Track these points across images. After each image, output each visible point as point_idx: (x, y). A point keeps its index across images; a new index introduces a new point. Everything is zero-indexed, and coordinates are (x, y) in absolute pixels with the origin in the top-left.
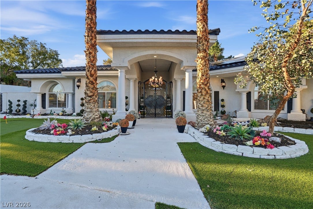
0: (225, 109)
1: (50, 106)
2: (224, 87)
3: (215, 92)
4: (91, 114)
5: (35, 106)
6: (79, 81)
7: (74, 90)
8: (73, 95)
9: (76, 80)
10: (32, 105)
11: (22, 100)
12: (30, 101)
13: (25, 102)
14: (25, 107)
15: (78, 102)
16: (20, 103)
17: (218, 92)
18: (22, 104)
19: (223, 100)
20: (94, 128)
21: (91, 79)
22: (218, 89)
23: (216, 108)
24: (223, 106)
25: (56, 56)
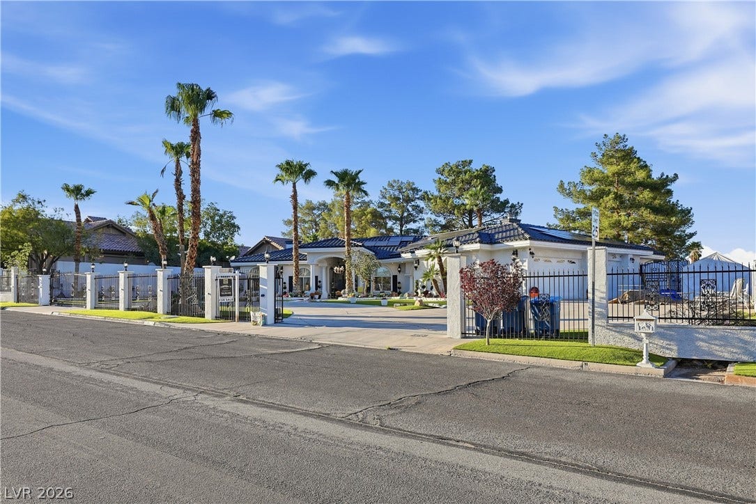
2: (399, 271)
3: (393, 276)
4: (296, 291)
17: (396, 276)
19: (399, 283)
21: (297, 273)
22: (396, 273)
23: (395, 290)
24: (400, 288)
25: (232, 221)
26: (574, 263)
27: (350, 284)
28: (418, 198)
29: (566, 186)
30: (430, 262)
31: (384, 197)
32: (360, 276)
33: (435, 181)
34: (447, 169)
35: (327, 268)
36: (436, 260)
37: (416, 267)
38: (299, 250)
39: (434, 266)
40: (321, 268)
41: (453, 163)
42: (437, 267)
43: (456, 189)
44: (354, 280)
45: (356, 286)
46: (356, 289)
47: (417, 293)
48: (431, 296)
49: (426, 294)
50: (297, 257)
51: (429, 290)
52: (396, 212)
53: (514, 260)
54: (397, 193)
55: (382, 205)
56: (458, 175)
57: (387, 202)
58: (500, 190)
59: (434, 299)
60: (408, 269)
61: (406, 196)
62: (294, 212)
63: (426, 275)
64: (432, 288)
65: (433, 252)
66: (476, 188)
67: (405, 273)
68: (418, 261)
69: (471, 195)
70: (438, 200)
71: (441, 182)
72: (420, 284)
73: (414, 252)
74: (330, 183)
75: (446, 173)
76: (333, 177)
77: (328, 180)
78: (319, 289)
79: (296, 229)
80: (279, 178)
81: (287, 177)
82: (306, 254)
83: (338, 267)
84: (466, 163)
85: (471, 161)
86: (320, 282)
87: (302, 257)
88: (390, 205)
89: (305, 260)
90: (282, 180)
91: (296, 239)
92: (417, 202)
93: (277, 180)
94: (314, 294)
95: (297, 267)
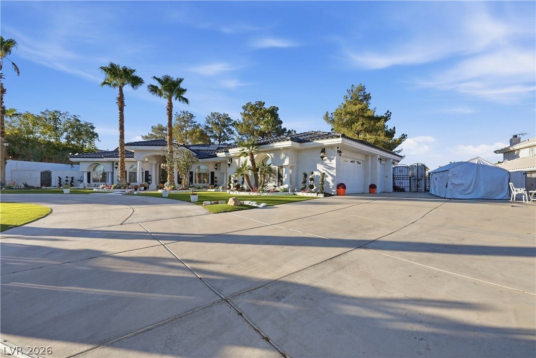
1: (94, 182)
2: (216, 169)
3: (211, 172)
4: (122, 183)
5: (82, 181)
6: (117, 164)
7: (113, 170)
8: (113, 173)
9: (115, 163)
10: (79, 181)
11: (70, 176)
12: (77, 177)
13: (72, 178)
14: (72, 181)
15: (116, 178)
16: (68, 179)
18: (70, 180)
19: (216, 178)
20: (122, 188)
21: (122, 167)
22: (213, 170)
23: (212, 183)
24: (216, 182)
25: (91, 130)
26: (360, 163)
27: (172, 177)
28: (230, 125)
29: (330, 116)
30: (243, 159)
31: (209, 123)
33: (241, 114)
34: (249, 107)
35: (156, 165)
36: (248, 158)
37: (229, 165)
38: (125, 147)
39: (246, 162)
40: (152, 164)
41: (253, 103)
42: (249, 163)
43: (255, 119)
44: (176, 175)
47: (230, 186)
48: (243, 190)
49: (238, 188)
50: (122, 153)
51: (241, 184)
52: (216, 132)
53: (322, 157)
54: (217, 121)
55: (207, 127)
56: (256, 110)
57: (210, 126)
58: (281, 122)
59: (247, 194)
60: (223, 166)
61: (223, 123)
62: (120, 113)
63: (239, 170)
64: (243, 183)
65: (246, 150)
66: (268, 117)
67: (220, 169)
68: (231, 160)
69: (265, 122)
70: (244, 125)
71: (245, 115)
72: (232, 178)
73: (228, 152)
74: (154, 89)
75: (249, 109)
76: (156, 83)
77: (152, 86)
78: (149, 182)
79: (122, 128)
80: (107, 81)
81: (112, 80)
82: (133, 151)
83: (164, 164)
84: (261, 104)
85: (264, 103)
86: (150, 176)
87: (131, 155)
88: (212, 128)
89: (133, 157)
90: (110, 84)
91: (122, 137)
92: (230, 127)
93: (105, 83)
94: (139, 186)
95: (123, 162)
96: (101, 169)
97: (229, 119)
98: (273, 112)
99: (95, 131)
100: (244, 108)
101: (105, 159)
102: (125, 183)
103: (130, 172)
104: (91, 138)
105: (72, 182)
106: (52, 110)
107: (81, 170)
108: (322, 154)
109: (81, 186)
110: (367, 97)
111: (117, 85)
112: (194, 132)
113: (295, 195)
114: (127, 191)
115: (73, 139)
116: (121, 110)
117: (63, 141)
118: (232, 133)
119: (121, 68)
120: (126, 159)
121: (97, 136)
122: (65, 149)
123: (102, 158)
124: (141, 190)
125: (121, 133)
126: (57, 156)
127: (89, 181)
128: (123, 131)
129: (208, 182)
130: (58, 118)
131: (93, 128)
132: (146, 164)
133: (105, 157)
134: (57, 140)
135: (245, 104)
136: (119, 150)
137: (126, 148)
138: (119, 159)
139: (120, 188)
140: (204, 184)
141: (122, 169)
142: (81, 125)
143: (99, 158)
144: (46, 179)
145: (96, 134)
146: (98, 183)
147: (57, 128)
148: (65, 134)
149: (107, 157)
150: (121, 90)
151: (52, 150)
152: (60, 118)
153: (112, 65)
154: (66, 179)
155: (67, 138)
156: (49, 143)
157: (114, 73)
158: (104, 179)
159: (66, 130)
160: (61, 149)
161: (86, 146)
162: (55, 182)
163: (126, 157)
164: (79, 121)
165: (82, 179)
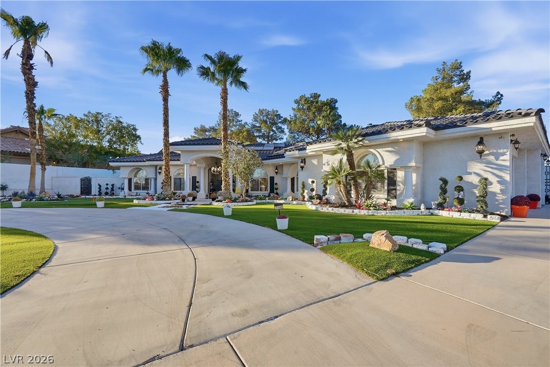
0: (278, 191)
1: (135, 189)
2: (277, 173)
3: (270, 177)
4: (166, 192)
5: (123, 189)
6: (160, 168)
7: (156, 175)
8: (156, 179)
9: (158, 168)
10: (119, 188)
11: (110, 184)
12: (117, 185)
13: (113, 185)
14: (112, 189)
15: (159, 185)
16: (108, 186)
17: (274, 177)
18: (110, 187)
19: (276, 184)
20: (167, 198)
21: (167, 173)
22: (273, 174)
23: (272, 191)
24: (277, 189)
25: (134, 132)
27: (227, 185)
31: (256, 120)
32: (238, 176)
33: (293, 109)
34: (303, 100)
35: (205, 169)
37: (302, 168)
38: (170, 147)
40: (200, 168)
41: (307, 96)
43: (310, 113)
44: (231, 181)
45: (234, 186)
46: (234, 190)
47: (304, 197)
50: (167, 155)
51: (321, 194)
52: (264, 131)
54: (265, 118)
55: (254, 126)
56: (311, 104)
57: (258, 125)
58: (340, 117)
60: (285, 169)
61: (271, 120)
62: (164, 105)
64: (325, 192)
65: (344, 145)
66: (327, 111)
67: (282, 174)
68: (305, 160)
69: (323, 117)
70: (297, 122)
71: (298, 110)
73: (304, 149)
74: (205, 72)
75: (303, 102)
76: (207, 64)
77: (202, 67)
78: (197, 190)
79: (166, 123)
80: (148, 67)
81: (154, 64)
82: (179, 152)
83: (215, 167)
84: (316, 96)
85: (320, 95)
86: (198, 182)
87: (176, 157)
88: (260, 127)
89: (180, 160)
90: (152, 70)
91: (166, 134)
92: (280, 125)
93: (146, 70)
94: (187, 196)
95: (167, 165)
96: (143, 174)
97: (279, 116)
98: (331, 104)
99: (138, 133)
100: (297, 102)
101: (147, 163)
102: (170, 193)
103: (175, 178)
104: (133, 141)
105: (111, 191)
106: (94, 112)
107: (121, 176)
108: (481, 147)
109: (121, 195)
110: (465, 77)
111: (161, 71)
112: (240, 132)
113: (432, 214)
114: (174, 202)
115: (115, 143)
116: (165, 100)
117: (106, 144)
118: (283, 131)
119: (165, 46)
120: (171, 163)
121: (140, 138)
122: (108, 153)
123: (144, 161)
124: (188, 201)
125: (165, 129)
126: (98, 161)
127: (130, 189)
128: (168, 127)
129: (266, 189)
130: (101, 121)
131: (135, 130)
132: (193, 168)
133: (147, 161)
134: (98, 143)
135: (298, 98)
136: (163, 151)
137: (172, 149)
138: (163, 163)
139: (164, 199)
140: (261, 192)
141: (166, 175)
142: (124, 127)
143: (140, 161)
144: (86, 187)
145: (139, 137)
146: (139, 191)
147: (99, 131)
148: (108, 137)
149: (150, 160)
150: (165, 76)
151: (94, 154)
152: (102, 120)
153: (154, 43)
154: (106, 186)
155: (110, 141)
156: (92, 147)
157: (157, 54)
158: (146, 187)
159: (108, 134)
160: (103, 153)
161: (128, 149)
162: (95, 190)
163: (171, 160)
164: (121, 122)
165: (122, 187)
